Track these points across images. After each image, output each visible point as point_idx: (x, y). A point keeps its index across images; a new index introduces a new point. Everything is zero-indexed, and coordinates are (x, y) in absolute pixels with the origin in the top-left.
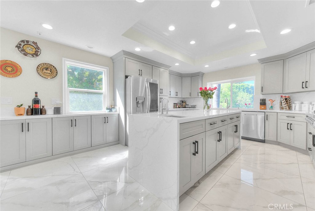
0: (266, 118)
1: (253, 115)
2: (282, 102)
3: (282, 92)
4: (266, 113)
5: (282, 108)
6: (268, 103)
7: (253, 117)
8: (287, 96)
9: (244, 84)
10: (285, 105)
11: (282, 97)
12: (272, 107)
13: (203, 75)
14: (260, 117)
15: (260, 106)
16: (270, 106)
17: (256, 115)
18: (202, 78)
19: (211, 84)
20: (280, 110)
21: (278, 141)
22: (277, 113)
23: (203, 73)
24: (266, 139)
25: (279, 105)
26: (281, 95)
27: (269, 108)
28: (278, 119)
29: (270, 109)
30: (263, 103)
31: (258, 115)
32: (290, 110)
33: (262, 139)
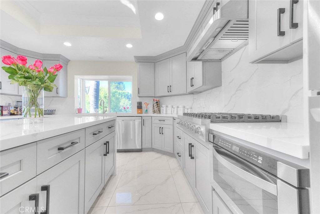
0: (143, 123)
1: (131, 120)
2: (155, 105)
3: (154, 96)
4: (143, 117)
5: (154, 112)
6: (144, 106)
7: (131, 122)
8: (157, 99)
9: (125, 92)
10: (157, 109)
11: (154, 100)
12: (147, 110)
13: (68, 63)
14: (138, 122)
15: (137, 110)
16: (145, 110)
17: (134, 120)
18: (67, 67)
19: (82, 79)
20: (153, 113)
21: (153, 147)
22: (152, 116)
23: (67, 59)
24: (143, 147)
25: (152, 108)
26: (153, 98)
27: (145, 111)
28: (152, 124)
29: (145, 113)
30: (140, 106)
31: (136, 120)
32: (160, 113)
33: (139, 148)
